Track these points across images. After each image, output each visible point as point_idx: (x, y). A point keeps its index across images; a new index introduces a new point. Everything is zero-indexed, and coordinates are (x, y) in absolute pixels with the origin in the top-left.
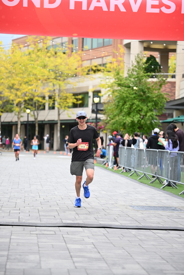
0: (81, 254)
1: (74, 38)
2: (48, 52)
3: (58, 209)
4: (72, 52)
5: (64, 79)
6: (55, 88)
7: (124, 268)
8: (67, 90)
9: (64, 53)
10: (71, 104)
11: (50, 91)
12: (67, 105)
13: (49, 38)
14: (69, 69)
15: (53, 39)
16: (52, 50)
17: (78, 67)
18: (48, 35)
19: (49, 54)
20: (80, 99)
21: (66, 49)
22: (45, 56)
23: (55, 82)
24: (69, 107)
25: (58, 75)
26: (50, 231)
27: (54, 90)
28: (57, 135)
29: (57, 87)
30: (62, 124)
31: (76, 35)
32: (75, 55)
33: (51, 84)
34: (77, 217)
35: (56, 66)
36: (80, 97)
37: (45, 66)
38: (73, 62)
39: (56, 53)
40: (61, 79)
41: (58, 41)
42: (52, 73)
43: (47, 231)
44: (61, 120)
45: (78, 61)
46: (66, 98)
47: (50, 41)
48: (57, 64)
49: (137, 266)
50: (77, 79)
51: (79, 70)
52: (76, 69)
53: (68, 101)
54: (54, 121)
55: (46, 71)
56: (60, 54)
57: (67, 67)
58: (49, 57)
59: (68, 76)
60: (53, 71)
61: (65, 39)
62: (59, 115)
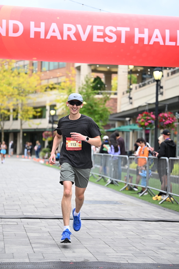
0: (39, 241)
1: (34, 62)
2: (12, 73)
3: (20, 203)
4: (33, 72)
5: (26, 96)
6: (18, 102)
7: (74, 252)
8: (28, 104)
9: (26, 73)
10: (31, 116)
11: (14, 105)
12: (28, 117)
13: (14, 61)
14: (30, 87)
15: (17, 62)
16: (16, 71)
17: (38, 85)
18: (12, 59)
19: (13, 74)
20: (39, 112)
21: (28, 70)
22: (10, 76)
23: (18, 97)
24: (30, 118)
25: (21, 91)
26: (13, 222)
27: (17, 104)
28: (20, 141)
29: (20, 102)
30: (23, 133)
31: (35, 58)
32: (35, 76)
33: (15, 99)
34: (36, 210)
35: (19, 84)
36: (39, 110)
37: (10, 84)
38: (33, 81)
39: (19, 73)
40: (24, 95)
41: (21, 63)
42: (16, 90)
43: (11, 222)
44: (23, 130)
45: (38, 80)
46: (28, 111)
47: (14, 63)
48: (20, 82)
49: (85, 250)
50: (36, 95)
51: (38, 87)
52: (36, 87)
53: (29, 113)
54: (17, 130)
55: (10, 89)
56: (23, 74)
57: (28, 85)
58: (14, 77)
59: (29, 93)
60: (16, 88)
61: (27, 62)
62: (21, 125)
